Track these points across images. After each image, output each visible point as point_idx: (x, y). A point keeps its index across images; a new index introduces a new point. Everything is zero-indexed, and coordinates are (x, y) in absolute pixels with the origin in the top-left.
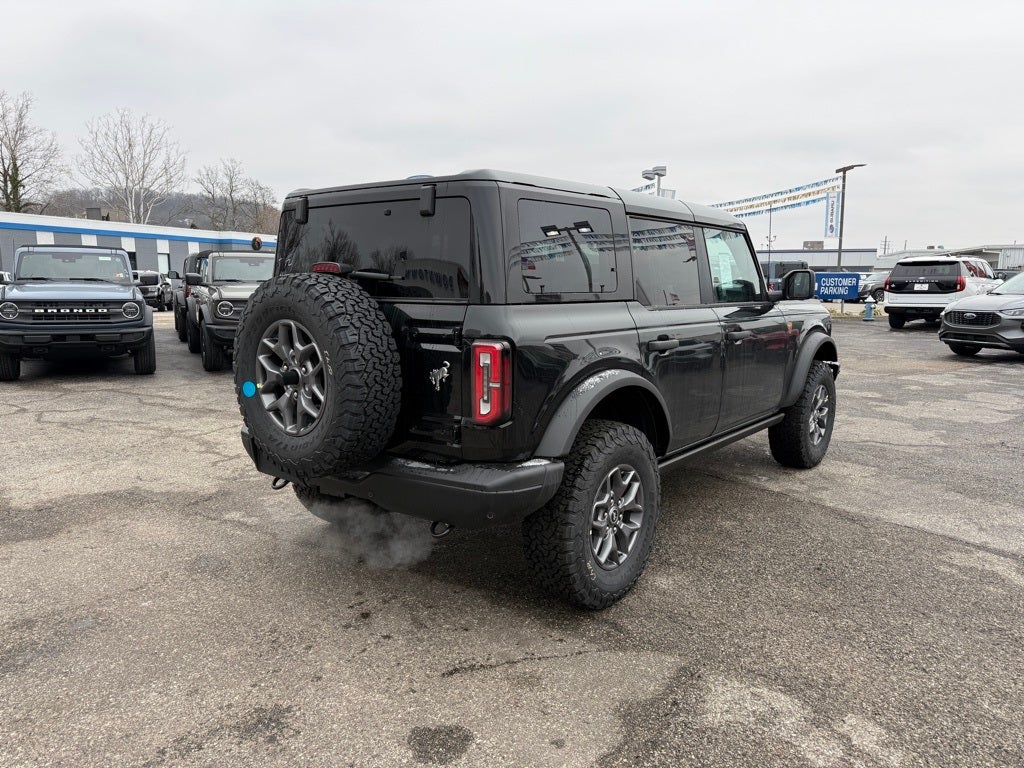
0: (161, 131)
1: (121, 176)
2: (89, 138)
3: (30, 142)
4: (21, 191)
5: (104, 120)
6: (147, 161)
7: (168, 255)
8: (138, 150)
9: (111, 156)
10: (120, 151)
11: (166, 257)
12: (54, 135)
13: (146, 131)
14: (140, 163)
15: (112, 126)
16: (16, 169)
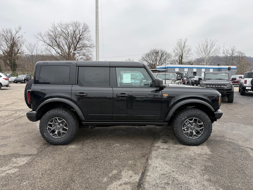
0: (215, 42)
1: (204, 54)
2: (198, 46)
3: (186, 49)
4: (183, 59)
5: (202, 42)
6: (210, 50)
7: (204, 72)
8: (209, 47)
9: (202, 49)
10: (205, 48)
11: (204, 73)
12: (190, 46)
13: (211, 43)
14: (209, 51)
15: (203, 43)
16: (182, 55)
